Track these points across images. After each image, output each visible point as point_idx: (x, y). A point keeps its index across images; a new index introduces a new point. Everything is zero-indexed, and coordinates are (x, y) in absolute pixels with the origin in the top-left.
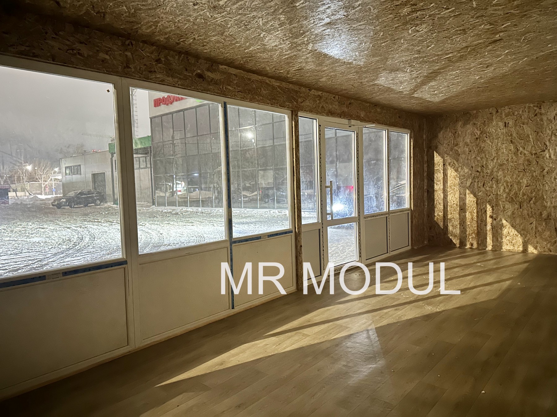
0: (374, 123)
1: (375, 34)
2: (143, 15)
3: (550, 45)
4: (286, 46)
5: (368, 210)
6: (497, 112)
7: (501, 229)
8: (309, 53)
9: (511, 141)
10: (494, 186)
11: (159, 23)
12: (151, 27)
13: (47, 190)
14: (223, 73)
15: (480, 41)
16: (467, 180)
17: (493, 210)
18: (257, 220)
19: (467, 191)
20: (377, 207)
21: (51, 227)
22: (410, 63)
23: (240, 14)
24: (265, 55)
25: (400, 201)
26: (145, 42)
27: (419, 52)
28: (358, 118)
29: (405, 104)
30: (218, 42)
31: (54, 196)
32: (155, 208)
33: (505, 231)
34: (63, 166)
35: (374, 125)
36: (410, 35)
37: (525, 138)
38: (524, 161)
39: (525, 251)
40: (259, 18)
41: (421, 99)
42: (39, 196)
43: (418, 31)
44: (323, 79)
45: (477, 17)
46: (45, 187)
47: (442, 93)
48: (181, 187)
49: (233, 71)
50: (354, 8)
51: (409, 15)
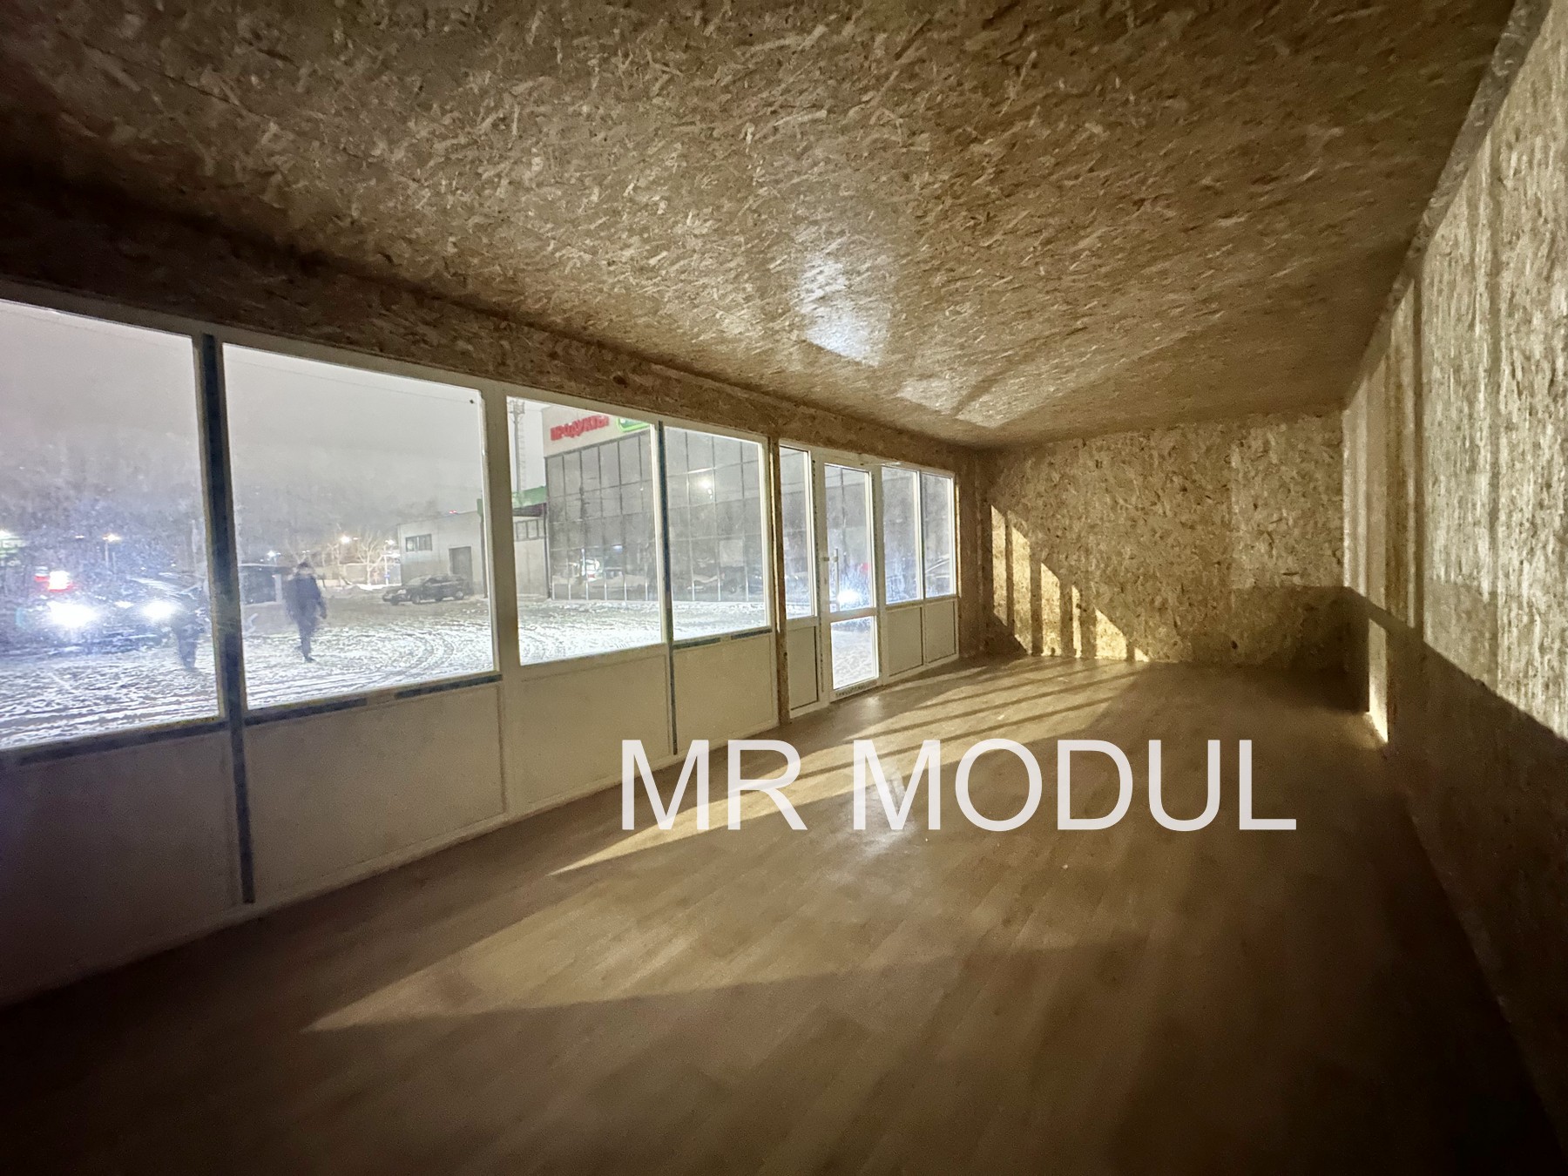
0: (898, 459)
1: (895, 316)
2: (527, 279)
3: (1158, 338)
4: (756, 333)
5: (892, 596)
6: (1085, 445)
7: (1094, 625)
8: (793, 346)
9: (1107, 490)
10: (1083, 559)
11: (553, 292)
12: (540, 299)
13: (376, 577)
14: (657, 375)
15: (1053, 331)
16: (1041, 550)
17: (1081, 595)
18: (717, 619)
19: (1043, 567)
20: (906, 591)
21: (380, 635)
22: (949, 364)
23: (682, 281)
24: (723, 348)
25: (941, 585)
26: (531, 325)
27: (962, 347)
28: (872, 451)
29: (945, 432)
30: (648, 326)
31: (387, 585)
32: (551, 603)
33: (1100, 628)
34: (403, 536)
35: (898, 463)
36: (948, 318)
37: (1126, 485)
38: (1126, 519)
39: (1130, 657)
40: (713, 287)
41: (969, 423)
42: (363, 587)
43: (959, 313)
44: (818, 389)
45: (1048, 292)
46: (373, 571)
47: (999, 413)
48: (593, 569)
49: (673, 373)
50: (859, 274)
51: (943, 286)
